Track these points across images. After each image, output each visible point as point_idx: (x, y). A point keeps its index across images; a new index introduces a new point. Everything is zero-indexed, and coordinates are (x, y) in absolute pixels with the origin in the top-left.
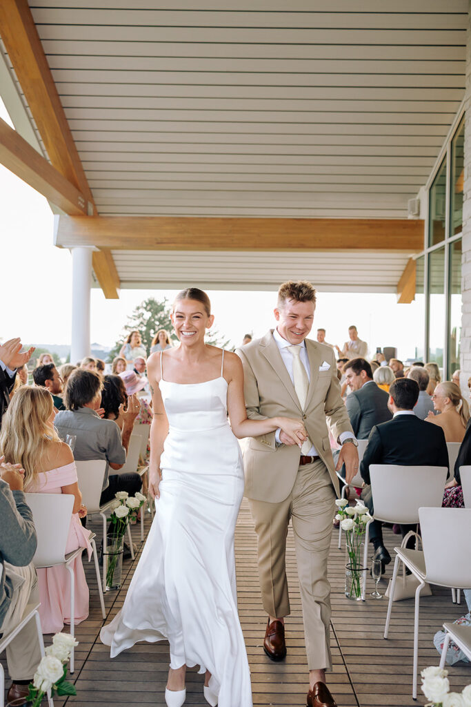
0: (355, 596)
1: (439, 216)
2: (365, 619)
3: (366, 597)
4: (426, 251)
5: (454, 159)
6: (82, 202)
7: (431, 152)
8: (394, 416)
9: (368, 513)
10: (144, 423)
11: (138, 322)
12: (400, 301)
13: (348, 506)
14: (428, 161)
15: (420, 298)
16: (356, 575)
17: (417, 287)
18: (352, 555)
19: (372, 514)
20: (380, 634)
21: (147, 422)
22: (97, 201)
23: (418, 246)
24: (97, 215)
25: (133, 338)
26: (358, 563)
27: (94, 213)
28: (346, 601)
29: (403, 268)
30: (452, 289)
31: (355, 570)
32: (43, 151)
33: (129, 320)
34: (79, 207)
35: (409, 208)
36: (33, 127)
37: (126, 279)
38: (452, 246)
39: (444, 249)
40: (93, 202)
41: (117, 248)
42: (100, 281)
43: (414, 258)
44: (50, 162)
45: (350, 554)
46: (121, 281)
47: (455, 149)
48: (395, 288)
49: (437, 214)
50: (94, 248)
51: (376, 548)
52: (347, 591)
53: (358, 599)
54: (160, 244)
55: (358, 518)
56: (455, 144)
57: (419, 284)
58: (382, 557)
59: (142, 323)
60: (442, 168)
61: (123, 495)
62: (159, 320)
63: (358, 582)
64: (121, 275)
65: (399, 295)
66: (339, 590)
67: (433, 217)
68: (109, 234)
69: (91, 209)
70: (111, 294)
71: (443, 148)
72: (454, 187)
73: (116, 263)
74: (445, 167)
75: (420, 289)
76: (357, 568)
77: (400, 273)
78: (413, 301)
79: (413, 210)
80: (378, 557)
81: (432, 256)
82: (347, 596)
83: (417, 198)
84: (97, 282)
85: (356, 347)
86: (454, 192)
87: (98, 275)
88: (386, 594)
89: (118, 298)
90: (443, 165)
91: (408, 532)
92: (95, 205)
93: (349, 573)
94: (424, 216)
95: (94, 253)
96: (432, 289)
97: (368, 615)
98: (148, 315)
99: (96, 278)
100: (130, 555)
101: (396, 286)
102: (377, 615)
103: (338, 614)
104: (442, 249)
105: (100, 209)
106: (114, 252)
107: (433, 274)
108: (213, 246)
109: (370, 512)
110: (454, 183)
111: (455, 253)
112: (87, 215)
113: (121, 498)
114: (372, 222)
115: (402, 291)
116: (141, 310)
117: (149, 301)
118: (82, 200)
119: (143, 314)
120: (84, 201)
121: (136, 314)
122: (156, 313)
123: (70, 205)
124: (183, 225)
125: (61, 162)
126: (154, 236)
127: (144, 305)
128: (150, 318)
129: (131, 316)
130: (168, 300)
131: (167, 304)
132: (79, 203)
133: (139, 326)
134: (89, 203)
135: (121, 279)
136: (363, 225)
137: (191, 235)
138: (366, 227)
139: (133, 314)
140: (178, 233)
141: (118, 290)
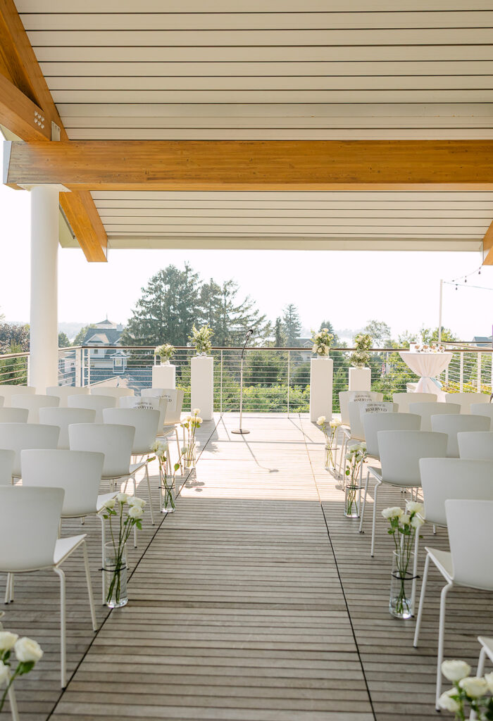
6: (39, 120)
11: (154, 296)
12: (486, 262)
22: (67, 122)
24: (67, 142)
27: (62, 139)
33: (145, 294)
34: (37, 128)
40: (60, 123)
42: (80, 238)
46: (108, 237)
48: (480, 243)
50: (61, 187)
54: (151, 178)
59: (159, 297)
62: (181, 294)
64: (107, 228)
65: (486, 254)
68: (82, 166)
69: (56, 134)
70: (95, 254)
73: (101, 212)
77: (488, 222)
84: (76, 239)
87: (76, 227)
89: (106, 261)
92: (63, 129)
95: (63, 196)
98: (166, 288)
99: (75, 234)
101: (482, 239)
105: (72, 134)
106: (95, 195)
112: (51, 141)
114: (454, 145)
115: (490, 248)
116: (158, 282)
117: (167, 270)
118: (40, 117)
119: (158, 288)
120: (43, 120)
121: (153, 287)
122: (176, 286)
123: (23, 124)
124: (184, 152)
125: (7, 61)
126: (144, 169)
127: (162, 276)
128: (169, 291)
129: (146, 288)
130: (190, 270)
131: (189, 274)
132: (36, 121)
133: (156, 300)
134: (54, 124)
135: (108, 234)
136: (442, 148)
137: (196, 167)
138: (446, 151)
139: (148, 286)
140: (178, 164)
141: (104, 250)
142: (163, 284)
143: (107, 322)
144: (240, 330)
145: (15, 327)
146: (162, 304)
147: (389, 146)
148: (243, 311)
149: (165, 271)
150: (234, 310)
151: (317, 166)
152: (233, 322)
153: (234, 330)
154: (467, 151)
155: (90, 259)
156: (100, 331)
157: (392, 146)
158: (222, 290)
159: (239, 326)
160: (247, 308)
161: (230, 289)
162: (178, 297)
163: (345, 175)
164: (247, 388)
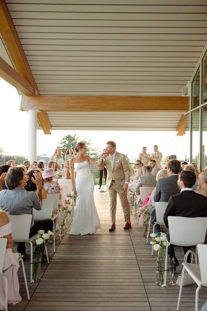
0: (161, 284)
1: (196, 95)
2: (166, 298)
3: (167, 284)
4: (190, 111)
5: (204, 68)
6: (32, 89)
7: (193, 65)
8: (181, 191)
9: (167, 241)
10: (57, 193)
11: (63, 145)
12: (178, 135)
13: (157, 237)
14: (191, 69)
15: (188, 133)
16: (161, 273)
17: (186, 128)
18: (159, 262)
19: (169, 241)
20: (175, 308)
21: (58, 192)
22: (39, 89)
23: (187, 109)
24: (39, 95)
25: (57, 152)
26: (162, 266)
27: (38, 94)
28: (156, 287)
29: (179, 119)
30: (203, 129)
31: (161, 271)
32: (13, 66)
33: (60, 144)
34: (31, 92)
35: (182, 91)
36: (8, 55)
37: (53, 125)
38: (203, 108)
39: (199, 110)
41: (49, 111)
42: (42, 126)
43: (185, 115)
44: (17, 71)
45: (158, 262)
46: (52, 126)
47: (204, 63)
48: (176, 128)
49: (195, 94)
50: (38, 111)
51: (171, 258)
52: (157, 281)
53: (163, 286)
54: (68, 109)
55: (162, 243)
56: (204, 61)
57: (187, 126)
58: (174, 263)
59: (65, 145)
60: (198, 72)
61: (41, 232)
62: (72, 144)
63: (162, 277)
64: (51, 123)
65: (178, 132)
66: (152, 280)
67: (193, 96)
68: (45, 104)
69: (36, 93)
70: (47, 132)
71: (198, 63)
72: (203, 81)
73: (50, 118)
74: (199, 72)
75: (187, 129)
76: (162, 270)
77: (178, 122)
78: (184, 135)
79: (184, 92)
80: (172, 263)
81: (193, 113)
82: (156, 284)
83: (186, 87)
84: (41, 127)
85: (157, 155)
86: (203, 84)
87: (41, 123)
88: (177, 283)
89: (51, 134)
90: (198, 71)
91: (188, 251)
92: (38, 91)
93: (157, 272)
94: (189, 95)
95: (38, 113)
96: (193, 129)
97: (167, 296)
98: (67, 142)
99: (40, 125)
100: (47, 261)
101: (176, 127)
102: (172, 296)
103: (152, 295)
104: (198, 110)
105: (41, 93)
106: (48, 112)
107: (193, 122)
108: (93, 109)
109: (168, 240)
110: (203, 80)
111: (204, 112)
112: (35, 95)
113: (41, 233)
114: (165, 98)
115: (178, 130)
116: (64, 140)
117: (68, 136)
118: (32, 88)
119: (65, 142)
120: (33, 89)
121: (62, 142)
122: (71, 141)
123: (26, 91)
124: (79, 100)
125: (22, 71)
126: (65, 105)
127: (66, 138)
128: (68, 143)
129: (60, 143)
130: (76, 135)
131: (76, 137)
132: (31, 90)
133: (64, 147)
134: (36, 90)
135: (52, 125)
136: (161, 99)
137: (82, 104)
138: (163, 100)
139: (61, 141)
140: (77, 103)
141: (50, 130)
142: (66, 141)
143: (45, 155)
144: (94, 157)
145: (10, 157)
146: (66, 148)
147: (145, 98)
148: (95, 151)
149: (67, 136)
150: (92, 150)
151: (122, 104)
152: (92, 154)
153: (92, 157)
154: (169, 100)
155: (45, 133)
156: (42, 158)
157: (146, 98)
158: (88, 143)
159: (94, 156)
160: (96, 150)
161: (90, 142)
162: (72, 145)
163: (131, 107)
164: (97, 179)
